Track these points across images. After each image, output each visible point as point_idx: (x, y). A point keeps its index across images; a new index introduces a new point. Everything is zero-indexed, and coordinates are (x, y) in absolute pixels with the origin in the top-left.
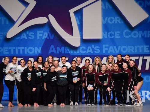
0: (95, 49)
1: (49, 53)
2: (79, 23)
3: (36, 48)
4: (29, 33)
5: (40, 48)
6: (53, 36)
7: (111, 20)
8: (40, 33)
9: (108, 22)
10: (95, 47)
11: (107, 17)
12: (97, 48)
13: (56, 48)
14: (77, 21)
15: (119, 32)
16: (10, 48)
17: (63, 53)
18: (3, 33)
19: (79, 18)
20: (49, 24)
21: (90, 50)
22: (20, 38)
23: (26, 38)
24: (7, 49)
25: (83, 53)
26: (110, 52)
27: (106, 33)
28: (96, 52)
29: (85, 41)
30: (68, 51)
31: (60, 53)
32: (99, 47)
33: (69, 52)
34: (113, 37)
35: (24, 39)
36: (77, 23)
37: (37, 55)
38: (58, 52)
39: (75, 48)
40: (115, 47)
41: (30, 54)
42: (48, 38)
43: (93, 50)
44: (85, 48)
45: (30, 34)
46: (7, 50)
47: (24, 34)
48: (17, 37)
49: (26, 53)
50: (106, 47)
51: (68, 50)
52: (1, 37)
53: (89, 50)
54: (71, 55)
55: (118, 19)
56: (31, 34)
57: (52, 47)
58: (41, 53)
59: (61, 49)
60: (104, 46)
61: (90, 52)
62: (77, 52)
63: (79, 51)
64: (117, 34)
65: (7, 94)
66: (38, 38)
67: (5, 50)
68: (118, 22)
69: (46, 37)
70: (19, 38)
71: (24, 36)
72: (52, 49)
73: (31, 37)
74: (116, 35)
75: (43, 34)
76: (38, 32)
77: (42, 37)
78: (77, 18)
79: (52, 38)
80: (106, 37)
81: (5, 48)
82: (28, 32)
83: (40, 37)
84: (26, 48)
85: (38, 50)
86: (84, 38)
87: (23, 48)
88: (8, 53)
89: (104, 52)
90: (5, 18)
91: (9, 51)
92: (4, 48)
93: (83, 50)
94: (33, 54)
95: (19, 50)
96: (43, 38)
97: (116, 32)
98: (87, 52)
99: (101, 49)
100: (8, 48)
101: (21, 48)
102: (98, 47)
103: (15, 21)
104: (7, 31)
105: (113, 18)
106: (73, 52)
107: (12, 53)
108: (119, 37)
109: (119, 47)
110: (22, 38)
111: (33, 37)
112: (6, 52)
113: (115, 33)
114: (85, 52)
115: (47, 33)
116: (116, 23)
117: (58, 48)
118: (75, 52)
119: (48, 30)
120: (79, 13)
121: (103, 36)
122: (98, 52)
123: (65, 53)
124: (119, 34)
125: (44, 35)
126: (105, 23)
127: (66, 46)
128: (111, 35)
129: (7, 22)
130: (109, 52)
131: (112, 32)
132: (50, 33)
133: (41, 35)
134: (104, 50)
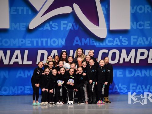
0: (123, 40)
1: (74, 44)
3: (60, 40)
4: (52, 23)
5: (64, 40)
6: (78, 26)
7: (141, 9)
8: (64, 24)
9: (137, 11)
10: (122, 38)
12: (125, 40)
13: (81, 39)
14: (103, 10)
15: (149, 22)
16: (33, 39)
17: (88, 44)
18: (25, 24)
19: (105, 8)
21: (117, 41)
22: (43, 29)
23: (49, 29)
25: (110, 44)
26: (140, 44)
27: (135, 23)
28: (123, 44)
29: (111, 32)
30: (93, 43)
31: (86, 45)
32: (128, 38)
33: (95, 44)
34: (142, 27)
35: (47, 30)
36: (104, 13)
37: (61, 47)
38: (83, 44)
39: (101, 40)
40: (145, 38)
41: (54, 46)
42: (73, 29)
43: (121, 41)
44: (111, 39)
45: (53, 25)
46: (29, 42)
47: (48, 24)
48: (40, 28)
49: (49, 44)
50: (134, 39)
51: (94, 42)
52: (23, 28)
53: (117, 42)
54: (97, 47)
55: (148, 8)
56: (55, 25)
58: (65, 45)
59: (86, 40)
60: (132, 37)
61: (118, 44)
62: (103, 44)
64: (147, 24)
65: (30, 89)
66: (62, 29)
67: (27, 42)
68: (148, 11)
69: (70, 28)
70: (41, 29)
71: (47, 27)
72: (77, 41)
73: (55, 28)
74: (145, 25)
75: (67, 24)
76: (62, 22)
77: (66, 28)
78: (104, 7)
79: (76, 28)
80: (135, 28)
81: (27, 40)
82: (51, 23)
83: (64, 28)
84: (49, 39)
85: (61, 42)
86: (111, 28)
87: (46, 39)
88: (30, 45)
89: (132, 44)
90: (27, 8)
94: (56, 46)
95: (42, 42)
96: (68, 29)
97: (146, 22)
98: (114, 44)
99: (129, 41)
100: (30, 39)
101: (44, 40)
102: (126, 39)
103: (38, 11)
104: (29, 22)
105: (143, 7)
106: (99, 44)
107: (35, 44)
108: (149, 28)
109: (149, 38)
110: (45, 29)
111: (57, 28)
112: (28, 43)
113: (144, 23)
115: (72, 23)
116: (146, 12)
117: (83, 40)
118: (101, 44)
119: (73, 20)
121: (132, 27)
122: (126, 43)
123: (91, 45)
124: (149, 24)
125: (69, 25)
126: (134, 12)
127: (91, 38)
128: (140, 25)
129: (30, 12)
130: (138, 44)
131: (141, 23)
132: (74, 23)
133: (65, 26)
134: (132, 41)
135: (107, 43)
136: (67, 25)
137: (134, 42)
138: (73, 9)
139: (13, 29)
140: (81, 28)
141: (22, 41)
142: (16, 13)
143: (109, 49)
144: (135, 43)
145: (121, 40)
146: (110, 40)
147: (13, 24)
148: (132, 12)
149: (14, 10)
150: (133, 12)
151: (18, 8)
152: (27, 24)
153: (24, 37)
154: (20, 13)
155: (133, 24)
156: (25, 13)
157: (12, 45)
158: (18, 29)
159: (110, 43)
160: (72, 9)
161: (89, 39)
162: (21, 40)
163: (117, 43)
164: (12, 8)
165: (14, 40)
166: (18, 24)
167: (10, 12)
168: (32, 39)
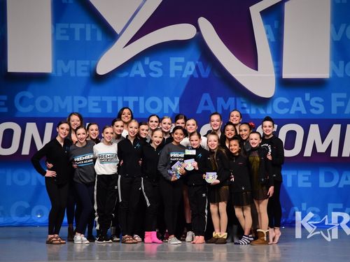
0: (313, 103)
1: (199, 111)
2: (273, 39)
3: (167, 100)
4: (150, 61)
5: (177, 100)
6: (208, 70)
8: (177, 64)
9: (346, 36)
10: (310, 98)
11: (345, 25)
12: (317, 102)
13: (217, 100)
14: (267, 33)
16: (104, 99)
18: (87, 63)
19: (272, 27)
20: (199, 40)
21: (298, 105)
22: (129, 75)
23: (143, 75)
24: (96, 102)
25: (282, 112)
27: (341, 63)
28: (313, 111)
29: (285, 85)
30: (244, 108)
32: (323, 98)
33: (248, 111)
35: (138, 76)
36: (269, 40)
39: (262, 102)
42: (196, 76)
43: (307, 105)
44: (286, 100)
45: (152, 67)
46: (97, 104)
47: (139, 65)
48: (122, 72)
49: (142, 111)
50: (339, 100)
51: (245, 105)
52: (83, 71)
53: (298, 107)
54: (252, 117)
56: (156, 66)
57: (206, 97)
59: (226, 102)
60: (334, 96)
61: (300, 112)
62: (266, 111)
63: (273, 109)
66: (172, 75)
67: (92, 104)
69: (191, 73)
70: (125, 74)
71: (138, 70)
72: (206, 104)
73: (156, 73)
75: (184, 65)
76: (173, 60)
77: (182, 72)
78: (269, 26)
79: (205, 75)
80: (340, 75)
81: (92, 98)
82: (147, 61)
83: (176, 72)
84: (142, 99)
85: (170, 105)
86: (285, 76)
87: (135, 99)
88: (99, 111)
89: (334, 111)
90: (94, 27)
91: (103, 105)
92: (89, 97)
93: (281, 106)
94: (158, 113)
95: (126, 104)
96: (185, 76)
98: (292, 112)
99: (327, 104)
100: (98, 98)
101: (131, 100)
102: (321, 100)
103: (118, 33)
104: (97, 57)
106: (257, 110)
107: (109, 110)
110: (132, 75)
111: (160, 73)
112: (95, 107)
114: (285, 111)
115: (195, 62)
117: (220, 100)
118: (262, 112)
119: (197, 56)
120: (274, 15)
121: (333, 72)
122: (319, 111)
125: (187, 67)
126: (339, 40)
127: (239, 97)
129: (99, 36)
130: (347, 112)
132: (201, 63)
133: (180, 68)
134: (335, 106)
135: (274, 110)
136: (184, 67)
137: (338, 108)
138: (198, 30)
139: (60, 74)
140: (216, 75)
141: (80, 102)
142: (67, 38)
143: (280, 122)
144: (340, 109)
145: (309, 102)
146: (282, 102)
147: (61, 63)
148: (335, 40)
149: (64, 32)
150: (338, 38)
151: (72, 26)
152: (93, 62)
153: (86, 94)
154: (77, 37)
155: (338, 65)
156: (88, 38)
157: (56, 110)
158: (72, 74)
159: (283, 109)
160: (195, 29)
161: (234, 98)
162: (77, 98)
163: (298, 109)
164: (60, 25)
165: (63, 99)
166: (71, 63)
167: (54, 35)
168: (103, 97)
